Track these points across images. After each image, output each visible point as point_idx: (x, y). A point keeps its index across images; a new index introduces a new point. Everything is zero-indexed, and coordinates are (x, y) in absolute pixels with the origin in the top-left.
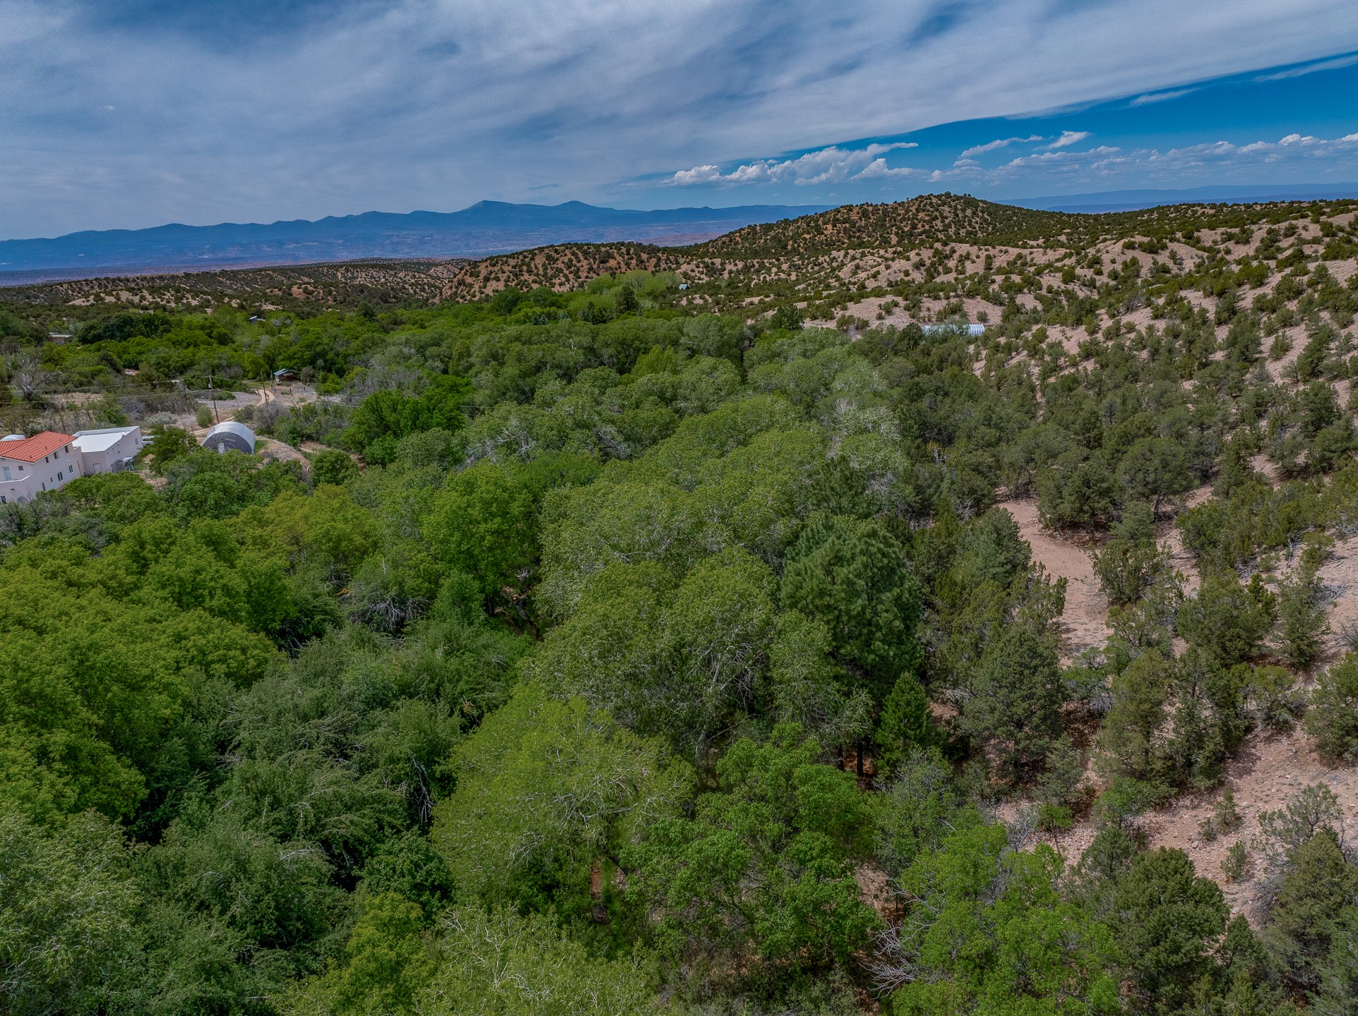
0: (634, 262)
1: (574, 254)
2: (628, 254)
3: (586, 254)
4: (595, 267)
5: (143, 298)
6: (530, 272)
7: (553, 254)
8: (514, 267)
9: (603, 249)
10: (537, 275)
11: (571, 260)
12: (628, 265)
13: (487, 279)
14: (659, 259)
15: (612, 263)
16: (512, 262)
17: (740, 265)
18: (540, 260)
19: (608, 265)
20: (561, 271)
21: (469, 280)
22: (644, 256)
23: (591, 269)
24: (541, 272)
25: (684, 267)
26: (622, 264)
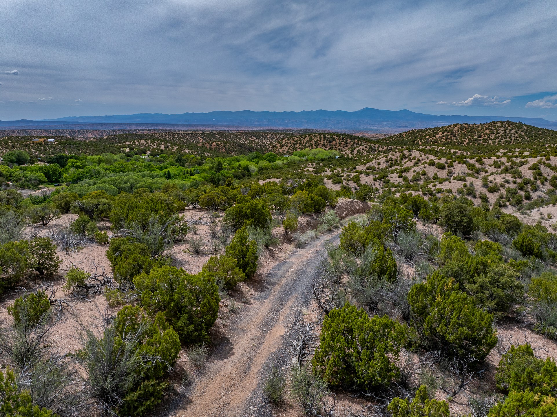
0: (343, 143)
1: (320, 138)
2: (343, 139)
3: (325, 137)
4: (326, 144)
5: (147, 143)
6: (300, 144)
7: (313, 137)
8: (295, 141)
9: (334, 136)
10: (302, 146)
11: (318, 140)
12: (340, 144)
13: (283, 146)
14: (354, 143)
15: (334, 143)
16: (296, 139)
17: (385, 148)
18: (307, 139)
19: (332, 143)
20: (312, 144)
21: (278, 145)
22: (349, 140)
23: (324, 145)
24: (304, 145)
25: (360, 147)
26: (338, 144)
